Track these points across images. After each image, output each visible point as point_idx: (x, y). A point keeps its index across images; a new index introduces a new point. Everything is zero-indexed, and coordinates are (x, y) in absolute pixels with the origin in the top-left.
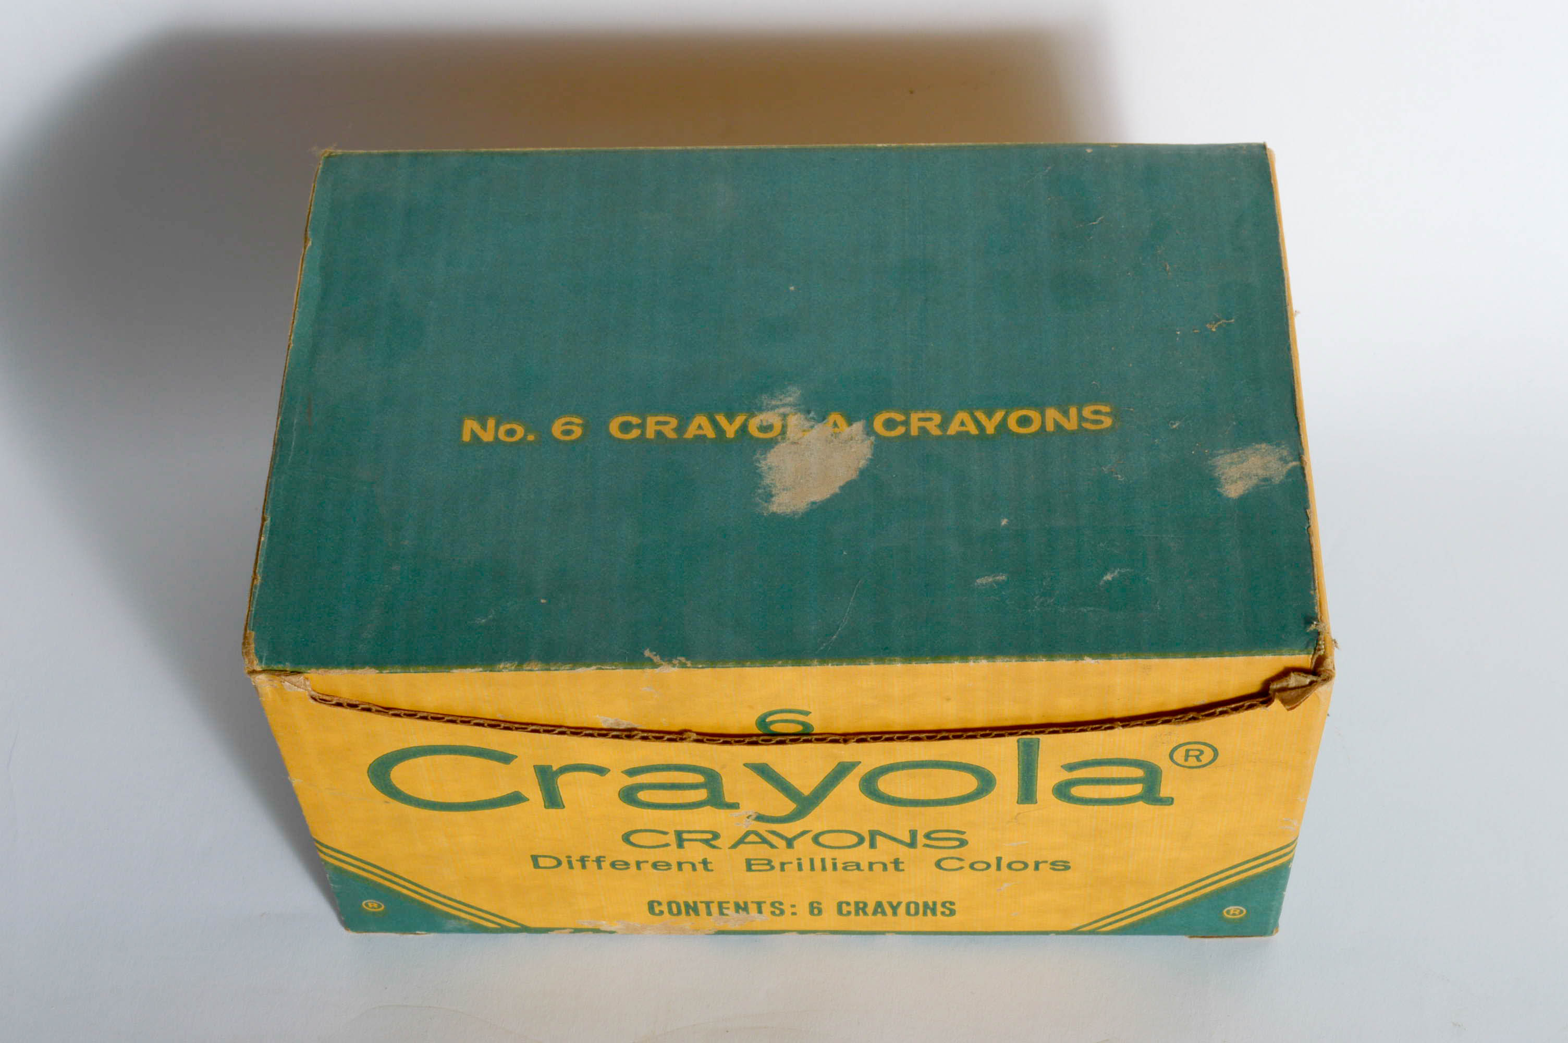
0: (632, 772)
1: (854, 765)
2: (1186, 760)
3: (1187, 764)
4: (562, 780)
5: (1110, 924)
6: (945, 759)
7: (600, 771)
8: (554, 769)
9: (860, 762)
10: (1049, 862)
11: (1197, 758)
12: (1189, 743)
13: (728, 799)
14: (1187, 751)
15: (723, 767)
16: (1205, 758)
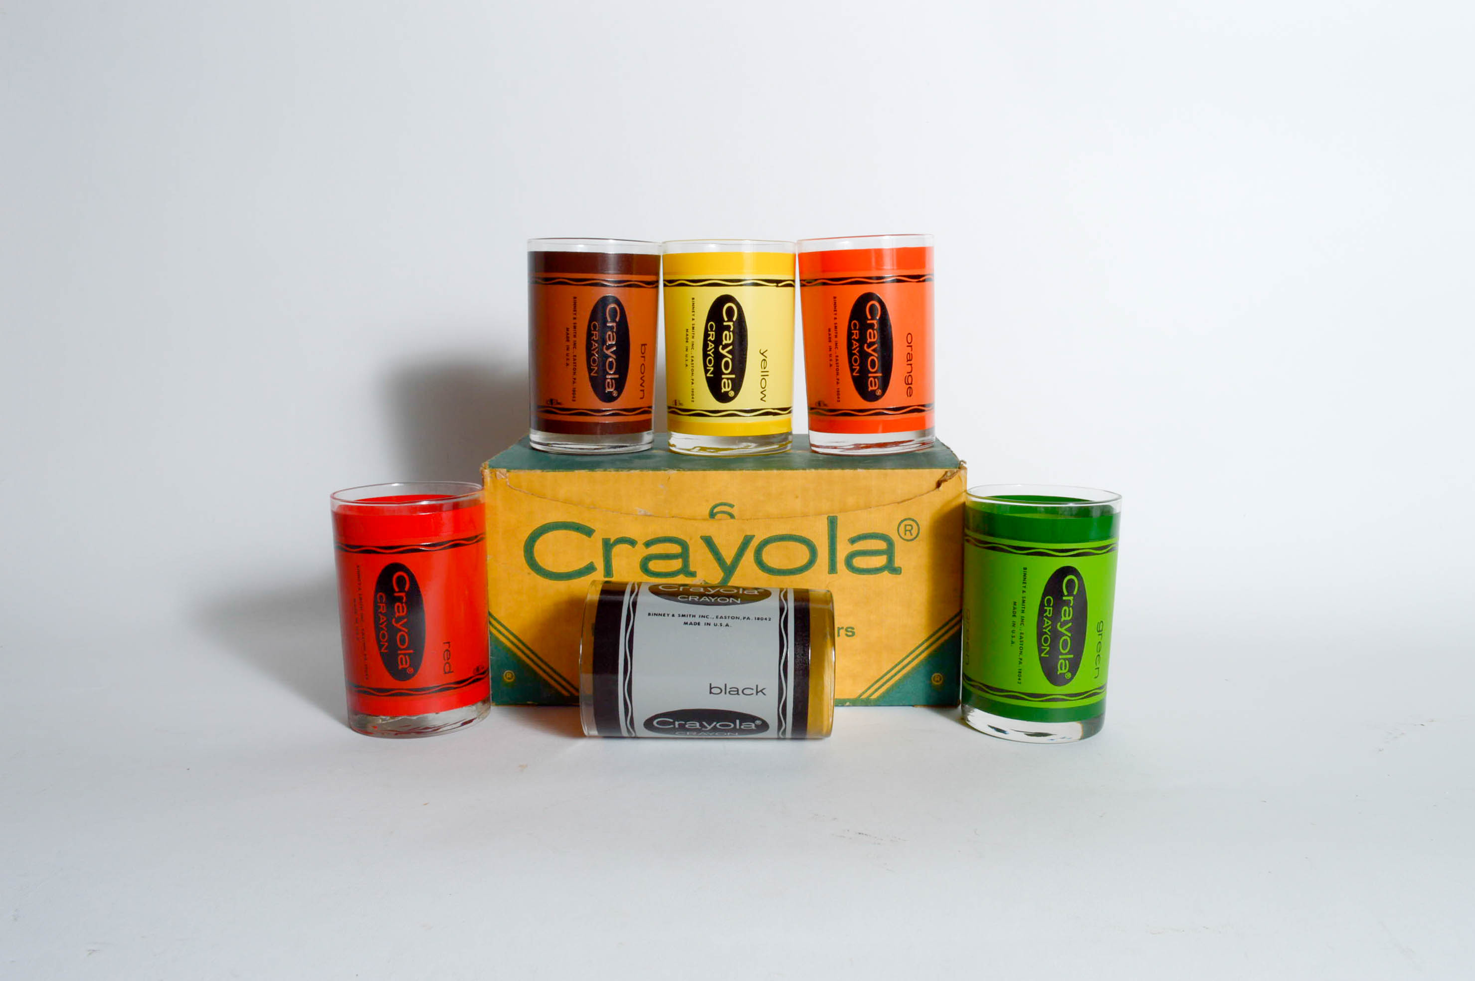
0: (648, 544)
1: (752, 537)
2: (905, 534)
3: (906, 538)
4: (616, 550)
5: (876, 690)
6: (794, 533)
7: (632, 543)
8: (612, 541)
9: (754, 536)
10: (845, 628)
11: (910, 531)
12: (905, 520)
13: (692, 569)
14: (906, 525)
15: (691, 539)
16: (914, 532)
